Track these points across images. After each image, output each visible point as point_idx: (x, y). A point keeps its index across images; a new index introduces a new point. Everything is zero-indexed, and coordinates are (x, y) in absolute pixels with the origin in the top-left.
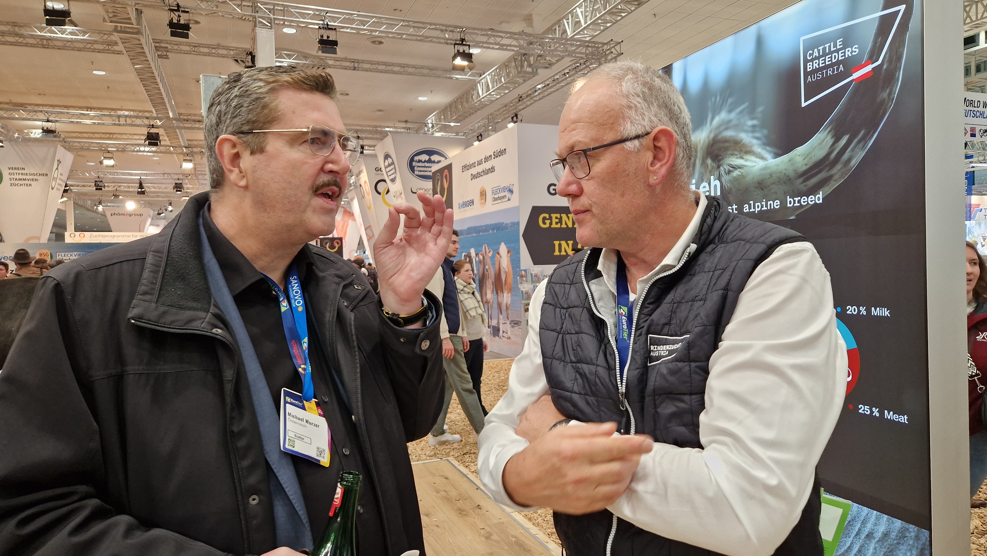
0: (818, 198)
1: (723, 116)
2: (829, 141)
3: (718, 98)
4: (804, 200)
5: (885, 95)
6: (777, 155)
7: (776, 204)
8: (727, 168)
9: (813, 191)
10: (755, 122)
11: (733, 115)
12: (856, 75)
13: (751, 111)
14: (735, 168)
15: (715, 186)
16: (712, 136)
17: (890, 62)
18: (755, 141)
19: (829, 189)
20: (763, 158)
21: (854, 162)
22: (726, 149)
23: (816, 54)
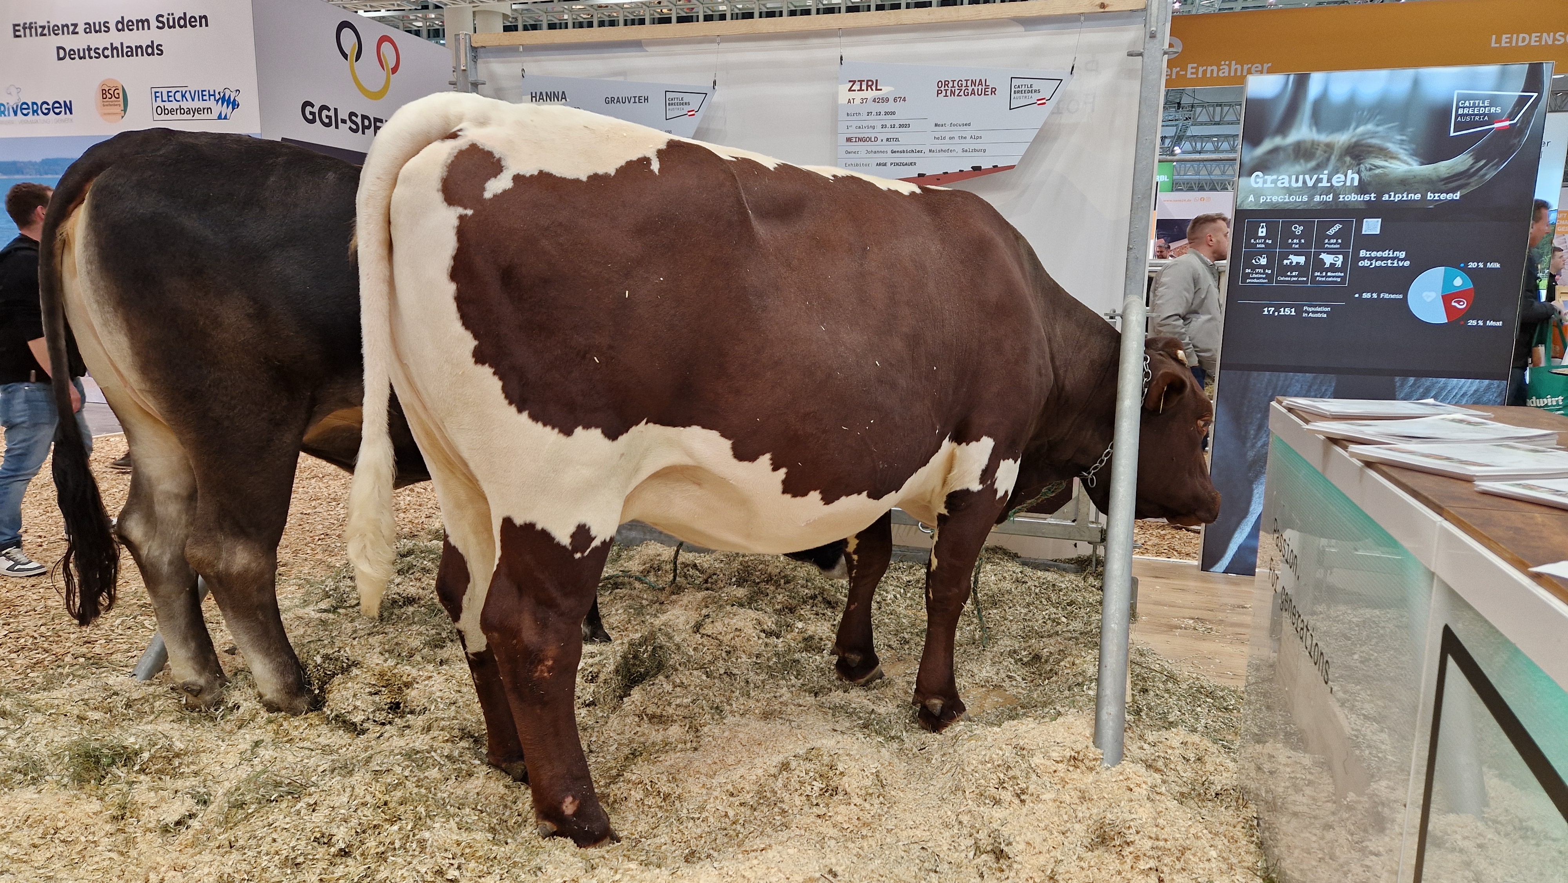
0: (1457, 196)
1: (1370, 127)
2: (1471, 161)
3: (1365, 113)
4: (1443, 196)
5: (1516, 141)
6: (1422, 164)
7: (1418, 197)
8: (1368, 166)
9: (1453, 191)
10: (1404, 138)
11: (1380, 129)
12: (1496, 125)
13: (1402, 129)
14: (1377, 167)
15: (1353, 179)
16: (1354, 140)
17: (1522, 122)
18: (1402, 151)
19: (1465, 191)
20: (1408, 164)
21: (1488, 177)
22: (1369, 152)
23: (1467, 104)
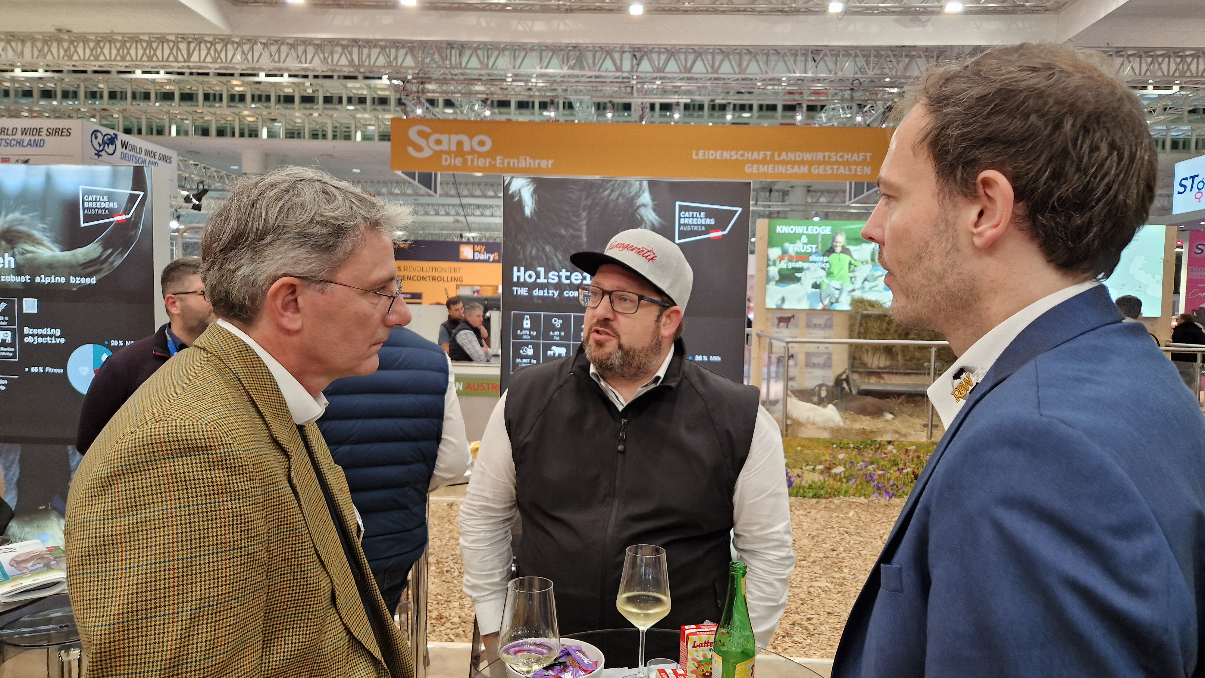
0: (93, 280)
1: (17, 215)
2: (100, 250)
3: (12, 202)
4: (83, 280)
5: (133, 233)
6: (63, 250)
7: (63, 280)
8: (21, 250)
9: (90, 275)
10: (45, 226)
11: (25, 217)
12: (116, 219)
13: (43, 218)
14: (28, 252)
15: (9, 261)
16: (6, 226)
17: (136, 217)
18: (45, 238)
19: (101, 276)
20: (51, 250)
22: (20, 238)
23: (90, 198)
